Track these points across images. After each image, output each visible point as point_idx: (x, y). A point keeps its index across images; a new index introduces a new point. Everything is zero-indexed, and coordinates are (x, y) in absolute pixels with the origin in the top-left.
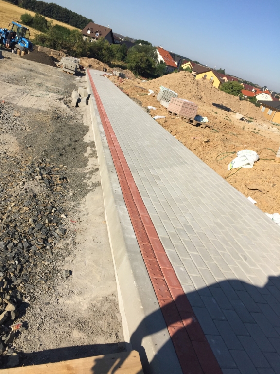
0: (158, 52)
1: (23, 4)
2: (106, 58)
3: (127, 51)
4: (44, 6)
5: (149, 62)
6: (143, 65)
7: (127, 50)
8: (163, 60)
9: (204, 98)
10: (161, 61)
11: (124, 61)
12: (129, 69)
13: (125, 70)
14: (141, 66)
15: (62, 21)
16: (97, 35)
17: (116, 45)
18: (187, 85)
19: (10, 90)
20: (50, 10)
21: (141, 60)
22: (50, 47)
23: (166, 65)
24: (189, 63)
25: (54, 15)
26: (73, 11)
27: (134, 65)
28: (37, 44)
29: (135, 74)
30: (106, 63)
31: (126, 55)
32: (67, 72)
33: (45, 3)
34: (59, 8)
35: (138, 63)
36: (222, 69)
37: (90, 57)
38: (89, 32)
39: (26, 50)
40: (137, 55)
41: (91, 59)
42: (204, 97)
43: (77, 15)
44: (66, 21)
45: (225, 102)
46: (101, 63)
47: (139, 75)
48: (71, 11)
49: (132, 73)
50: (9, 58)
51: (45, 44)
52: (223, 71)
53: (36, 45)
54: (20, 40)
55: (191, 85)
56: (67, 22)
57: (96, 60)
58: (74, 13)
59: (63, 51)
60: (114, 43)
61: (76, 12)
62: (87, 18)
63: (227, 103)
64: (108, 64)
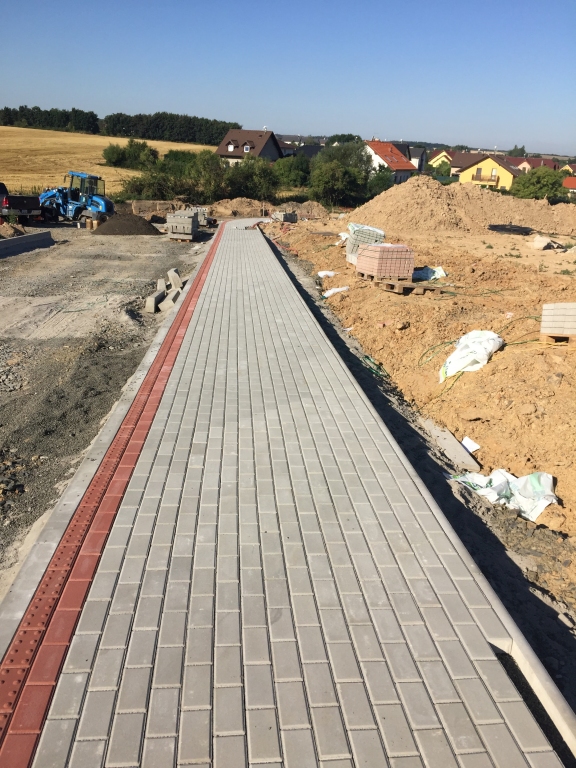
0: (370, 150)
1: (107, 129)
2: (264, 191)
3: (308, 165)
4: (145, 121)
5: (350, 177)
6: (339, 185)
7: (308, 162)
8: (383, 162)
9: (466, 220)
10: (380, 166)
11: (306, 186)
12: (313, 200)
13: (306, 203)
14: (335, 187)
15: (183, 140)
16: (246, 150)
17: (285, 159)
18: (424, 203)
19: (27, 310)
20: (157, 126)
21: (333, 176)
22: (155, 197)
23: (392, 171)
24: (444, 153)
25: (167, 133)
26: (200, 117)
27: (320, 190)
28: (129, 199)
29: (326, 205)
30: (265, 199)
31: (309, 173)
32: (177, 240)
33: (145, 116)
34: (173, 118)
35: (327, 183)
36: (519, 147)
37: (232, 197)
38: (231, 148)
39: (101, 218)
40: (324, 168)
41: (235, 200)
42: (464, 219)
43: (207, 121)
44: (191, 137)
45: (517, 217)
46: (256, 202)
47: (334, 205)
48: (195, 118)
49: (321, 206)
50: (65, 242)
51: (144, 195)
52: (522, 150)
53: (128, 201)
54: (89, 202)
55: (433, 201)
56: (193, 140)
57: (244, 199)
58: (202, 119)
59: (180, 199)
60: (281, 156)
61: (205, 118)
62: (227, 122)
63: (522, 218)
64: (270, 201)
